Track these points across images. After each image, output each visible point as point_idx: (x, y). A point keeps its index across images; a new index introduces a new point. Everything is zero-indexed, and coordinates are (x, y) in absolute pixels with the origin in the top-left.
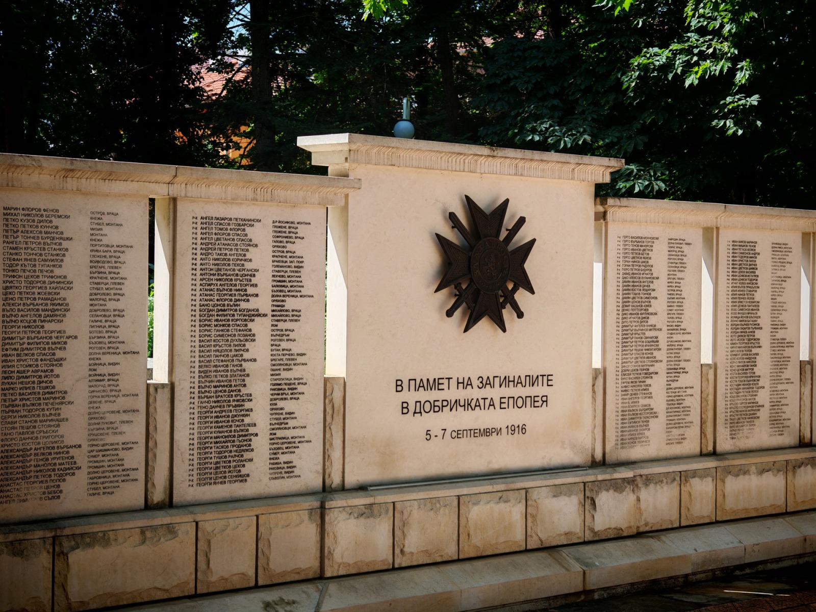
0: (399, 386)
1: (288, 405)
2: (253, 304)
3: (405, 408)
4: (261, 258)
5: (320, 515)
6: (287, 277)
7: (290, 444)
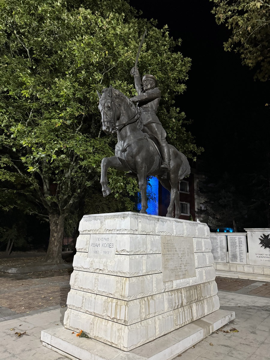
0: (256, 254)
1: (242, 255)
2: (236, 245)
3: (257, 257)
4: (237, 241)
5: (243, 267)
6: (240, 242)
7: (242, 259)
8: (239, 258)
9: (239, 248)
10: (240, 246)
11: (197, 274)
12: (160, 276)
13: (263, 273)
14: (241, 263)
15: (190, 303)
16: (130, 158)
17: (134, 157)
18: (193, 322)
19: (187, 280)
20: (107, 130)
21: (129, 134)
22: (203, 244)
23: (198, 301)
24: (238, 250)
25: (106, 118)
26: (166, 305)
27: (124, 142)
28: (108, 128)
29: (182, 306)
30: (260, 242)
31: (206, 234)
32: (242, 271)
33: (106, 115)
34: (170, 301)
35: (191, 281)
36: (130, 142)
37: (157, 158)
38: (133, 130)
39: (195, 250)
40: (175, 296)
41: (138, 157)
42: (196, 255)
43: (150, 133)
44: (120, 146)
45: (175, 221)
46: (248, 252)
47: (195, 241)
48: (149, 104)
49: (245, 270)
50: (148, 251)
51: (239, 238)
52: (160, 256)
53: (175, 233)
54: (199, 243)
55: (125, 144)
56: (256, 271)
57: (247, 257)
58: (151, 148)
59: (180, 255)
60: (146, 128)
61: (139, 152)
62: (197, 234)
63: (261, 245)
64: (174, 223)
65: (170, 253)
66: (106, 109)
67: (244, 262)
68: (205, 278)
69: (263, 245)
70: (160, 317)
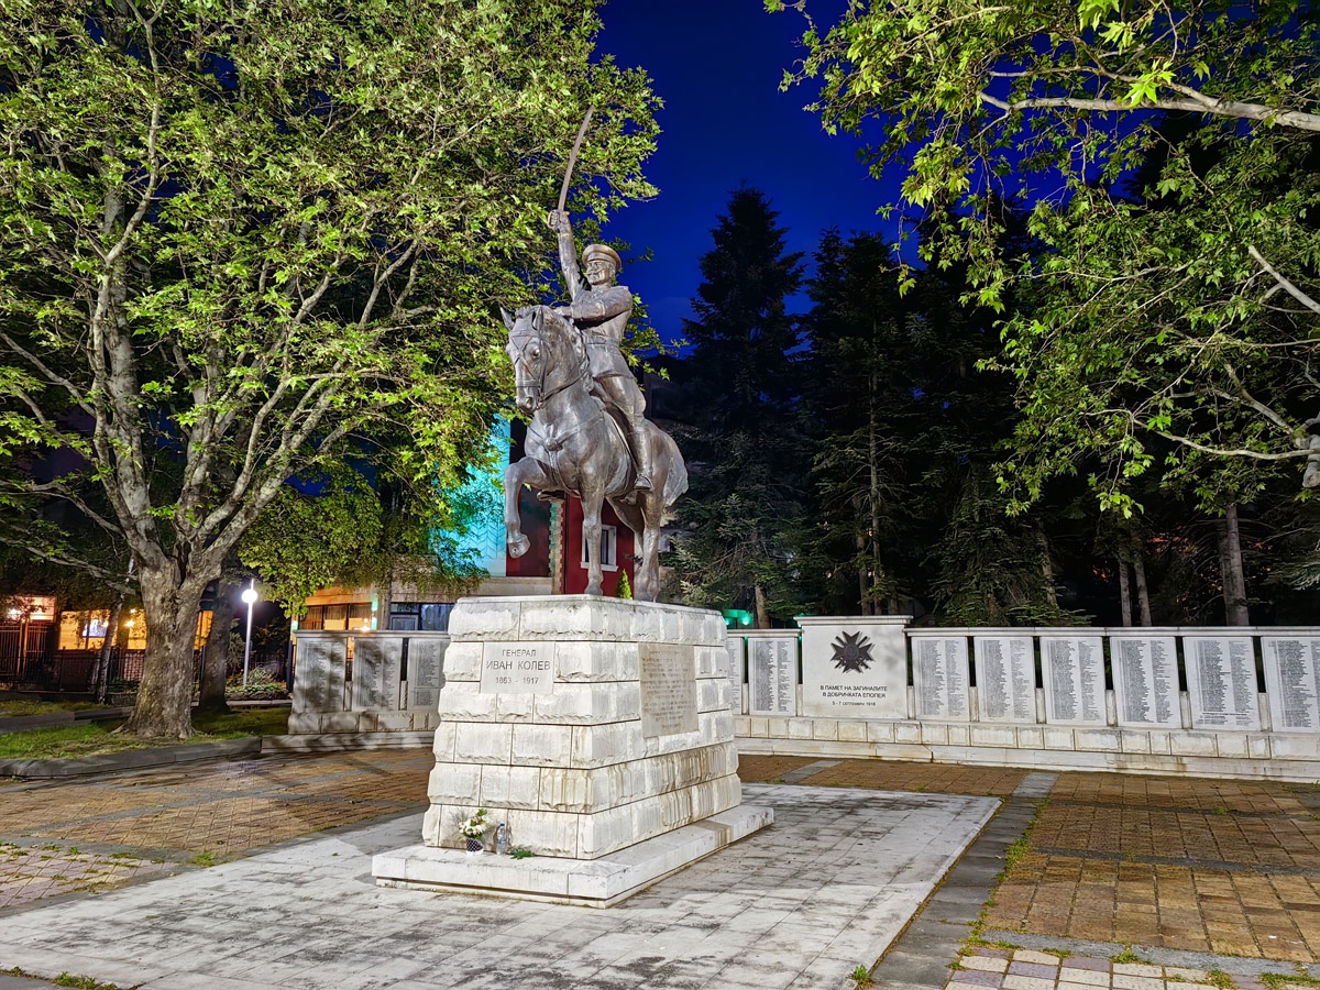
0: (822, 688)
1: (784, 691)
2: (772, 664)
3: (824, 694)
4: (774, 652)
5: (787, 722)
6: (782, 656)
7: (785, 702)
8: (775, 702)
9: (780, 672)
10: (780, 666)
11: (701, 725)
12: (638, 726)
13: (835, 738)
14: (780, 713)
15: (687, 784)
16: (569, 464)
17: (578, 463)
18: (691, 823)
19: (682, 736)
20: (528, 406)
21: (568, 410)
22: (713, 659)
23: (701, 782)
24: (775, 675)
25: (528, 378)
26: (648, 783)
27: (556, 429)
28: (531, 400)
29: (674, 790)
30: (833, 653)
31: (720, 636)
32: (783, 733)
33: (527, 370)
34: (655, 775)
35: (689, 739)
36: (573, 431)
37: (624, 460)
38: (577, 399)
39: (698, 675)
40: (663, 766)
41: (588, 463)
42: (700, 684)
43: (607, 398)
44: (544, 435)
45: (664, 610)
46: (800, 682)
47: (698, 652)
48: (605, 327)
49: (792, 732)
50: (620, 676)
51: (781, 645)
52: (638, 685)
53: (663, 637)
54: (705, 659)
55: (559, 434)
56: (818, 733)
57: (799, 695)
58: (612, 437)
59: (671, 685)
60: (598, 386)
61: (591, 452)
62: (702, 637)
63: (837, 662)
64: (662, 615)
65: (653, 679)
66: (529, 358)
67: (791, 707)
68: (714, 734)
69: (841, 663)
70: (640, 804)
